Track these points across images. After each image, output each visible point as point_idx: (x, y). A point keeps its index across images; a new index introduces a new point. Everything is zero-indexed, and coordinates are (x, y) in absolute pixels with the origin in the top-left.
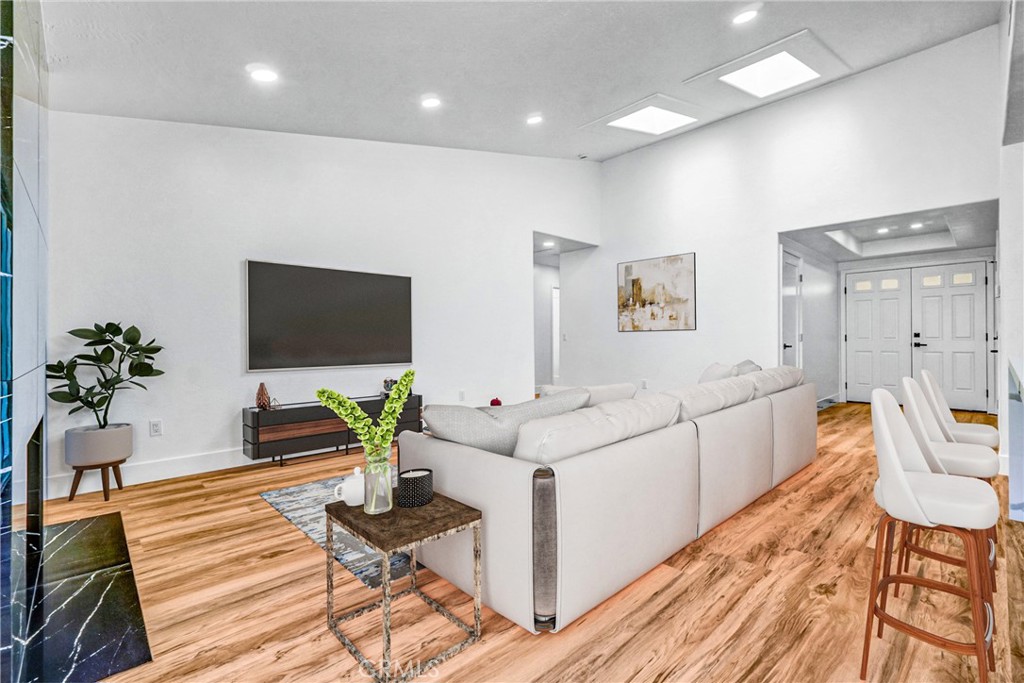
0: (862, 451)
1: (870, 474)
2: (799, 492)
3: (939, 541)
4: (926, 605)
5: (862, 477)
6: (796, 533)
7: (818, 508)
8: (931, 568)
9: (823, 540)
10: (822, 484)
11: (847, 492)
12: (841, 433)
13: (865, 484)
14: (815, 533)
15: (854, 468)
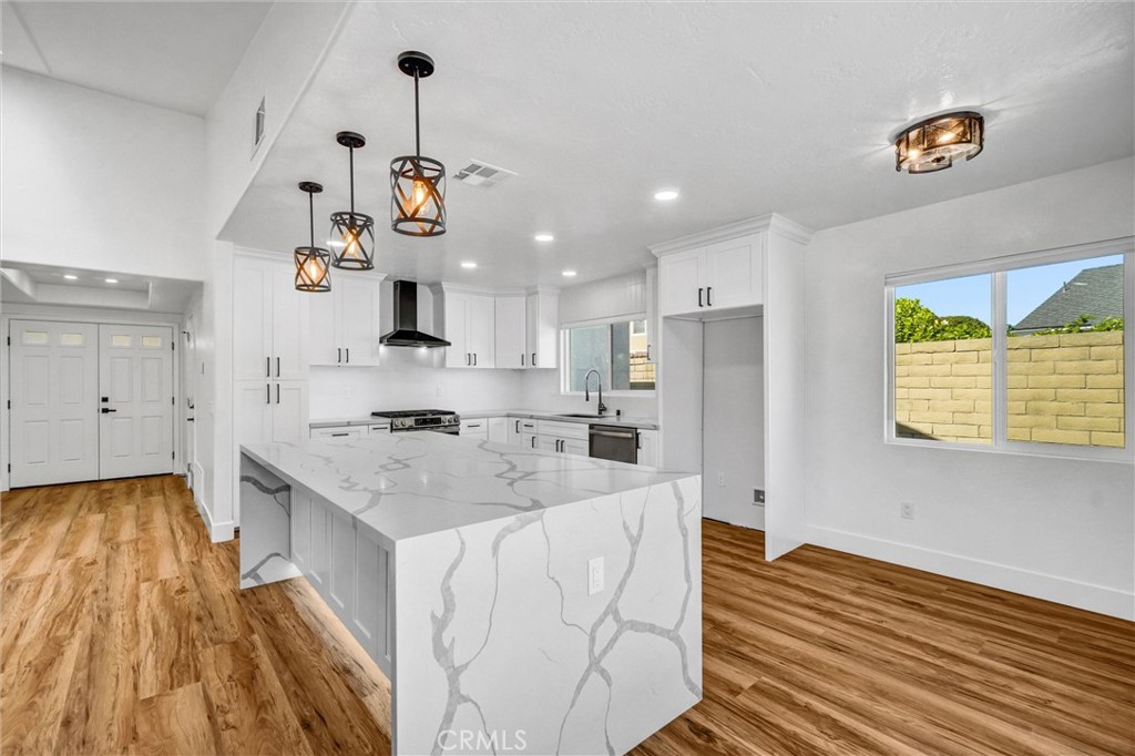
0: (70, 562)
1: (95, 592)
2: (7, 669)
3: (203, 647)
4: (228, 732)
5: (87, 602)
6: (37, 741)
7: (51, 681)
8: (212, 685)
9: (82, 726)
10: (37, 638)
11: (79, 633)
12: (26, 543)
13: (95, 609)
14: (67, 723)
15: (71, 593)
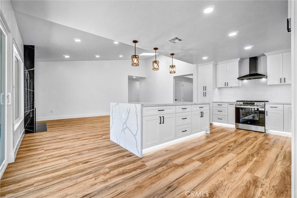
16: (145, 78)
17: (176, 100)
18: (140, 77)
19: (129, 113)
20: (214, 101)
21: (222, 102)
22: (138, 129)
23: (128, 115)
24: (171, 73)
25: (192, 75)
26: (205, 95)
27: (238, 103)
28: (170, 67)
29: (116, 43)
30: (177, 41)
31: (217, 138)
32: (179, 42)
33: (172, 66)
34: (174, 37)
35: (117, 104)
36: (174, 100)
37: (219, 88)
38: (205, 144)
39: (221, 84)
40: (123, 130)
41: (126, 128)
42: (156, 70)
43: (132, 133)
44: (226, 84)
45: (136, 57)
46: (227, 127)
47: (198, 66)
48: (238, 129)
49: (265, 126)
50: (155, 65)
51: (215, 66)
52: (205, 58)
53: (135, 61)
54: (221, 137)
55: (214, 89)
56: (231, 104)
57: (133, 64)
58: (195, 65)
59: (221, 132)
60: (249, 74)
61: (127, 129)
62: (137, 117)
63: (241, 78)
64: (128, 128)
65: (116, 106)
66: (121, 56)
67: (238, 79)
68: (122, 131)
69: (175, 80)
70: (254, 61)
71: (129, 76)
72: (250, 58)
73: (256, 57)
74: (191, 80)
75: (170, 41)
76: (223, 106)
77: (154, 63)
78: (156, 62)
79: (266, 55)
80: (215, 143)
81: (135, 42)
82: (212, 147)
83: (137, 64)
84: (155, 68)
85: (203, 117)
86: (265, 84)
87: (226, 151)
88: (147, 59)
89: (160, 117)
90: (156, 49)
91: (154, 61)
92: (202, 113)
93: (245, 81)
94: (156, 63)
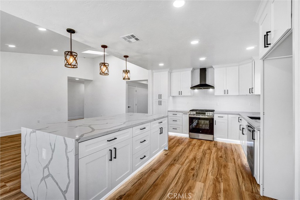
16: (92, 80)
17: (129, 107)
18: (85, 79)
19: (53, 151)
20: (169, 110)
21: (177, 112)
22: (69, 183)
23: (52, 155)
24: (124, 79)
25: (147, 80)
26: (160, 104)
27: (192, 113)
28: (124, 71)
29: (42, 29)
30: (133, 40)
31: (176, 156)
32: (135, 42)
33: (126, 71)
34: (130, 34)
35: (34, 132)
36: (127, 107)
37: (173, 96)
38: (167, 169)
39: (175, 93)
40: (44, 178)
41: (48, 176)
42: (105, 75)
43: (60, 188)
44: (180, 93)
45: (72, 54)
46: (181, 137)
47: (153, 73)
48: (191, 138)
49: (213, 135)
50: (104, 69)
51: (170, 73)
52: (161, 65)
53: (71, 60)
54: (181, 154)
55: (169, 97)
56: (184, 113)
57: (68, 65)
58: (150, 71)
59: (178, 146)
60: (199, 84)
61: (50, 178)
62: (68, 160)
63: (193, 88)
64: (52, 177)
65: (32, 134)
66: (55, 51)
67: (191, 88)
68: (42, 180)
69: (128, 85)
70: (203, 71)
71: (68, 77)
72: (200, 69)
73: (205, 68)
74: (146, 86)
75: (124, 38)
76: (178, 115)
77: (102, 65)
78: (104, 64)
79: (213, 67)
80: (177, 166)
81: (71, 31)
82: (176, 174)
83: (75, 65)
84: (104, 73)
85: (162, 133)
86: (213, 94)
87: (191, 178)
88: (94, 58)
89: (110, 150)
90: (104, 47)
91: (102, 63)
92: (161, 129)
93: (196, 90)
94: (106, 66)
